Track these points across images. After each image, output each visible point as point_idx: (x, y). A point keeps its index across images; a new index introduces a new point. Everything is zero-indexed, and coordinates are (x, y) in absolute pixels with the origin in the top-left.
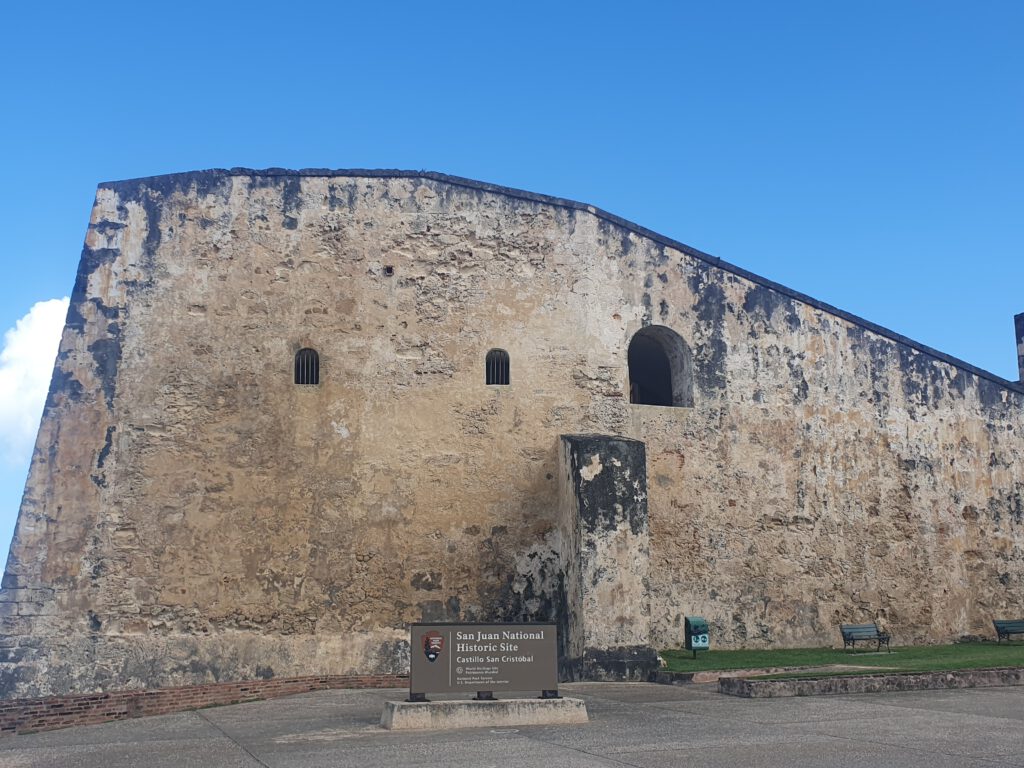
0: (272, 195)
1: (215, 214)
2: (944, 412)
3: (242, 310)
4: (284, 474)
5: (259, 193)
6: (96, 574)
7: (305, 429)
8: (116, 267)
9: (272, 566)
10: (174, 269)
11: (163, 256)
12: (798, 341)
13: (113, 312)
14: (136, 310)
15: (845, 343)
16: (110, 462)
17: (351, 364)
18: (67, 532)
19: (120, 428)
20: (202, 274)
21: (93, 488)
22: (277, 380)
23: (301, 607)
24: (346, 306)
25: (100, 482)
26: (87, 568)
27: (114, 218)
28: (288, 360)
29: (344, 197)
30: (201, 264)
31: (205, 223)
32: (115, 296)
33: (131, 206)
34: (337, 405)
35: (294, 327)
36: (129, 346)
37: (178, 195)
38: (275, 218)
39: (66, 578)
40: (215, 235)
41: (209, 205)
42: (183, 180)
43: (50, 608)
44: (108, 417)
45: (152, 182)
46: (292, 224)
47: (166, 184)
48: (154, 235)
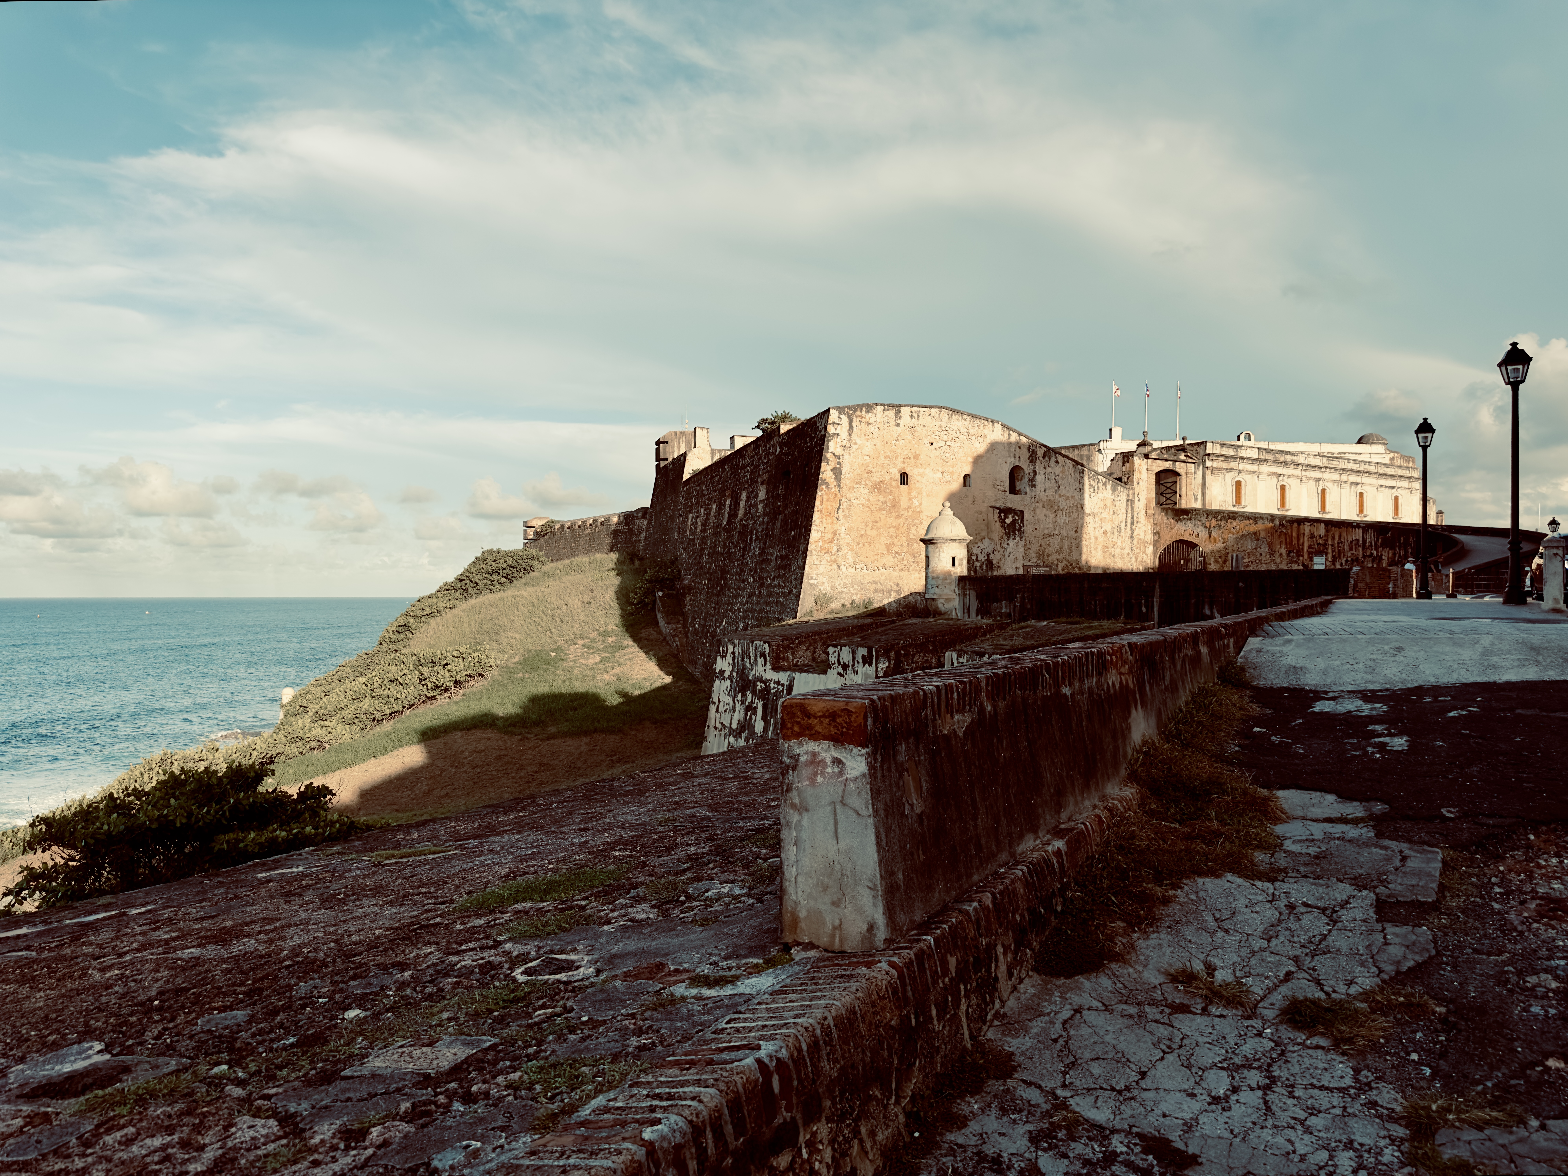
0: (891, 413)
1: (871, 421)
2: (1100, 495)
3: (882, 457)
4: (898, 517)
5: (886, 413)
6: (838, 550)
7: (904, 503)
8: (839, 440)
9: (896, 549)
10: (858, 441)
11: (854, 436)
12: (1058, 470)
13: (838, 457)
14: (846, 456)
15: (1072, 470)
16: (840, 511)
17: (919, 478)
18: (829, 536)
19: (843, 500)
20: (868, 443)
21: (835, 521)
22: (894, 483)
23: (905, 562)
24: (916, 457)
25: (838, 519)
26: (835, 549)
27: (837, 421)
28: (898, 476)
29: (915, 415)
30: (867, 440)
31: (868, 424)
32: (839, 451)
33: (842, 416)
34: (914, 493)
35: (900, 466)
36: (844, 470)
37: (858, 413)
38: (892, 423)
39: (828, 552)
40: (872, 428)
41: (869, 417)
42: (860, 407)
43: (824, 562)
44: (839, 496)
45: (849, 407)
46: (898, 425)
47: (854, 408)
48: (851, 428)
